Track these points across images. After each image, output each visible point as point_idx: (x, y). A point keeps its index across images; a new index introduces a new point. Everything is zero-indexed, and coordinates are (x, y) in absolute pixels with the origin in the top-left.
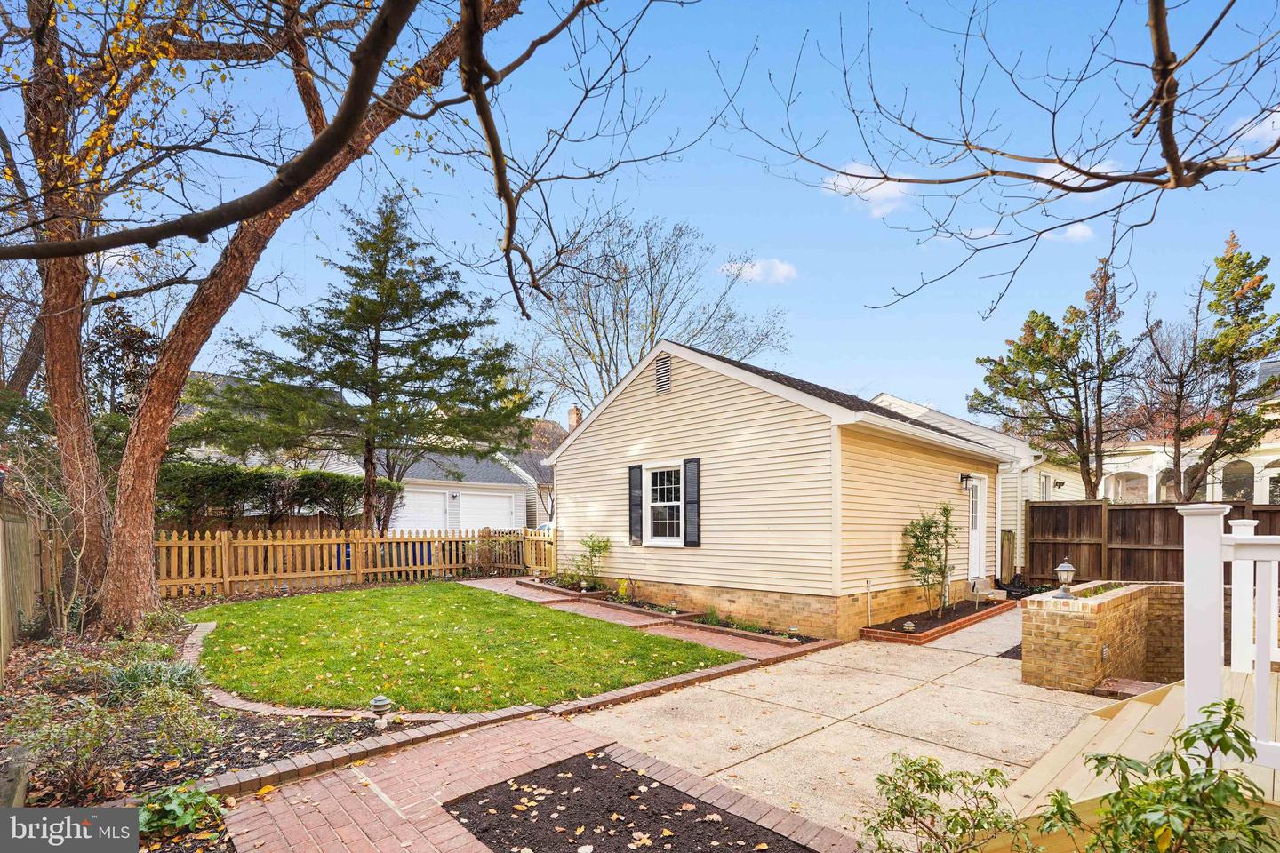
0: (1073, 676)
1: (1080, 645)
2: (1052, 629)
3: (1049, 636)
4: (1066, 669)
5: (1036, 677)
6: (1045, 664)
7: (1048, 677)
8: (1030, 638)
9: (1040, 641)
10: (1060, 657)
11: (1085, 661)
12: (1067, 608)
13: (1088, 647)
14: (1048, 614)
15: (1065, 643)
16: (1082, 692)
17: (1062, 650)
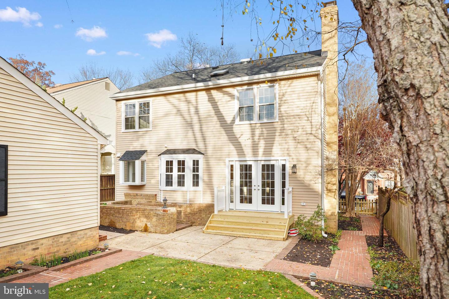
11: (175, 223)
16: (175, 231)
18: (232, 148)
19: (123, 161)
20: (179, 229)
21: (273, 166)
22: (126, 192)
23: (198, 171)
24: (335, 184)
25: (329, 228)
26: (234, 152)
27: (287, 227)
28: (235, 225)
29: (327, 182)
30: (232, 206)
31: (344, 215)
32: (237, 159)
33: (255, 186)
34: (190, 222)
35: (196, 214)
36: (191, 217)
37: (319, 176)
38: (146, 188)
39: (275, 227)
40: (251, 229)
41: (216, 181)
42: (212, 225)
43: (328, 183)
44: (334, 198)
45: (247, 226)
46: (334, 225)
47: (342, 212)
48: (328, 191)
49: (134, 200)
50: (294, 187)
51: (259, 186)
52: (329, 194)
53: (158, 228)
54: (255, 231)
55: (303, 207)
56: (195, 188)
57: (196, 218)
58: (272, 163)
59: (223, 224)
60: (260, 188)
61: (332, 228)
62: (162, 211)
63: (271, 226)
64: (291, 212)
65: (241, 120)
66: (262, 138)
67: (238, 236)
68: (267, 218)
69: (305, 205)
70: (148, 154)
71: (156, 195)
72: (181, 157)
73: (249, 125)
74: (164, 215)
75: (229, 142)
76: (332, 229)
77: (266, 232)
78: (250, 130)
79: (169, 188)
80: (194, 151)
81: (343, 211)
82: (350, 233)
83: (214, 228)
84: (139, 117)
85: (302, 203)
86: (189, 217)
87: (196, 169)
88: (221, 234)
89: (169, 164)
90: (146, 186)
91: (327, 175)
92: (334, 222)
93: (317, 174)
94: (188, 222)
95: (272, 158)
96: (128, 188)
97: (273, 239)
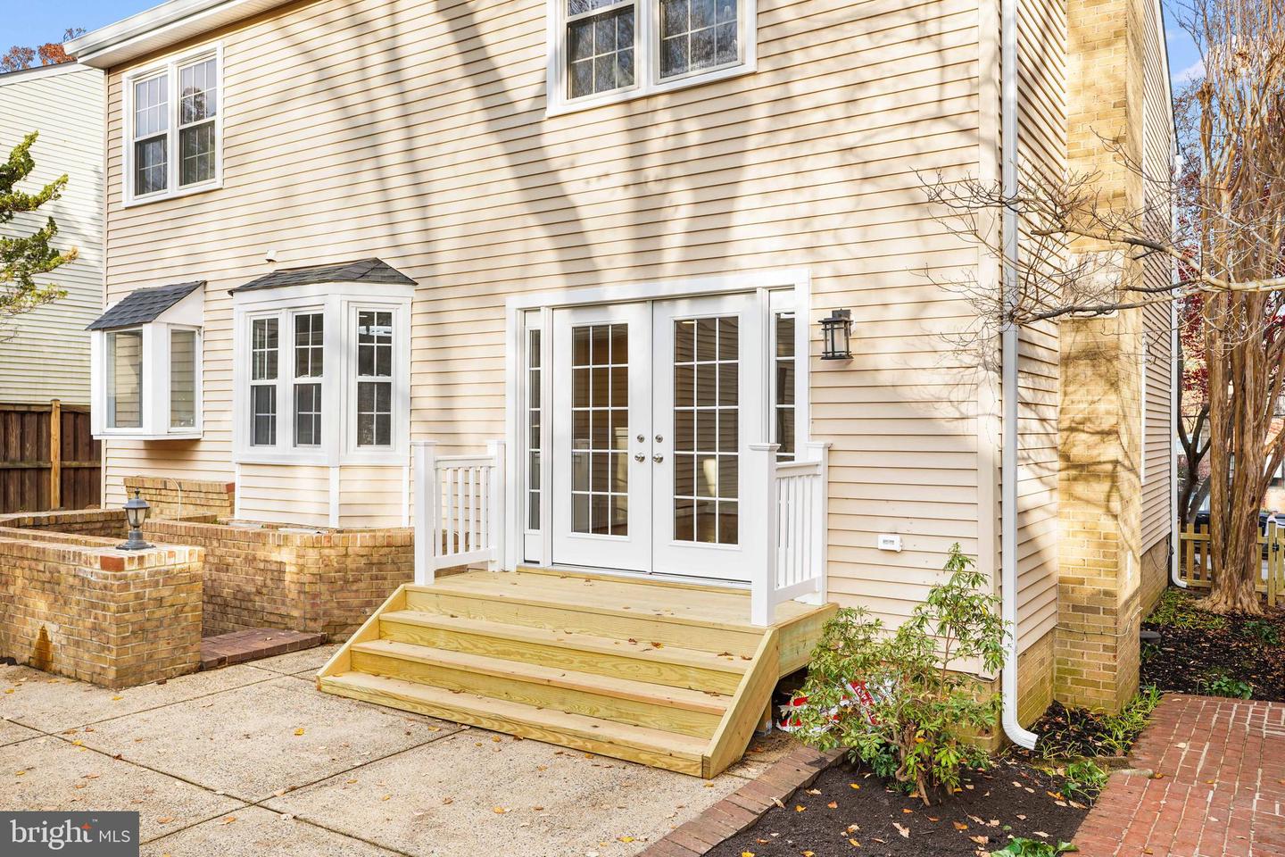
0: (177, 654)
1: (187, 609)
2: (155, 595)
3: (151, 607)
4: (170, 647)
5: (134, 674)
6: (145, 649)
7: (149, 668)
8: (127, 616)
9: (139, 617)
10: (164, 633)
11: (191, 628)
12: (172, 561)
13: (194, 609)
14: (150, 575)
15: (170, 610)
16: (188, 672)
17: (167, 621)
18: (539, 237)
19: (103, 329)
20: (221, 663)
21: (730, 326)
22: (134, 473)
23: (386, 369)
24: (1109, 433)
25: (1077, 682)
26: (548, 260)
27: (744, 682)
28: (487, 654)
29: (1065, 424)
30: (536, 544)
31: (1200, 604)
32: (562, 298)
33: (641, 439)
34: (321, 623)
35: (356, 581)
36: (325, 597)
37: (982, 372)
38: (201, 456)
39: (685, 677)
40: (548, 684)
41: (470, 418)
42: (382, 646)
43: (1072, 429)
44: (1108, 511)
45: (542, 660)
46: (1106, 667)
47: (1197, 589)
48: (1073, 472)
49: (157, 510)
50: (839, 444)
51: (659, 439)
52: (1080, 489)
53: (86, 656)
54: (570, 697)
55: (891, 559)
56: (373, 452)
57: (355, 602)
58: (726, 308)
59: (431, 644)
60: (667, 450)
61: (1095, 684)
62: (97, 566)
63: (664, 669)
64: (818, 587)
65: (579, 87)
66: (677, 171)
67: (471, 721)
68: (658, 619)
69: (896, 547)
70: (210, 296)
71: (230, 488)
72: (310, 297)
73: (619, 111)
74: (105, 587)
75: (524, 209)
76: (1090, 692)
77: (624, 707)
78: (624, 138)
79: (264, 452)
80: (373, 271)
81: (1198, 583)
82: (1207, 715)
83: (384, 665)
84: (182, 132)
85: (882, 537)
86: (315, 596)
87: (374, 357)
88: (393, 703)
89: (266, 333)
90: (202, 446)
91: (1066, 383)
92: (1106, 648)
93: (968, 359)
94: (311, 624)
95: (729, 282)
96: (143, 454)
97: (644, 758)
